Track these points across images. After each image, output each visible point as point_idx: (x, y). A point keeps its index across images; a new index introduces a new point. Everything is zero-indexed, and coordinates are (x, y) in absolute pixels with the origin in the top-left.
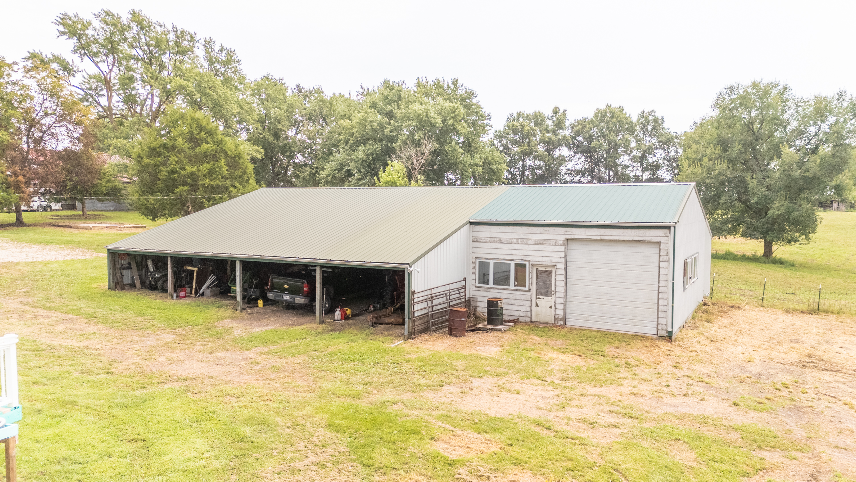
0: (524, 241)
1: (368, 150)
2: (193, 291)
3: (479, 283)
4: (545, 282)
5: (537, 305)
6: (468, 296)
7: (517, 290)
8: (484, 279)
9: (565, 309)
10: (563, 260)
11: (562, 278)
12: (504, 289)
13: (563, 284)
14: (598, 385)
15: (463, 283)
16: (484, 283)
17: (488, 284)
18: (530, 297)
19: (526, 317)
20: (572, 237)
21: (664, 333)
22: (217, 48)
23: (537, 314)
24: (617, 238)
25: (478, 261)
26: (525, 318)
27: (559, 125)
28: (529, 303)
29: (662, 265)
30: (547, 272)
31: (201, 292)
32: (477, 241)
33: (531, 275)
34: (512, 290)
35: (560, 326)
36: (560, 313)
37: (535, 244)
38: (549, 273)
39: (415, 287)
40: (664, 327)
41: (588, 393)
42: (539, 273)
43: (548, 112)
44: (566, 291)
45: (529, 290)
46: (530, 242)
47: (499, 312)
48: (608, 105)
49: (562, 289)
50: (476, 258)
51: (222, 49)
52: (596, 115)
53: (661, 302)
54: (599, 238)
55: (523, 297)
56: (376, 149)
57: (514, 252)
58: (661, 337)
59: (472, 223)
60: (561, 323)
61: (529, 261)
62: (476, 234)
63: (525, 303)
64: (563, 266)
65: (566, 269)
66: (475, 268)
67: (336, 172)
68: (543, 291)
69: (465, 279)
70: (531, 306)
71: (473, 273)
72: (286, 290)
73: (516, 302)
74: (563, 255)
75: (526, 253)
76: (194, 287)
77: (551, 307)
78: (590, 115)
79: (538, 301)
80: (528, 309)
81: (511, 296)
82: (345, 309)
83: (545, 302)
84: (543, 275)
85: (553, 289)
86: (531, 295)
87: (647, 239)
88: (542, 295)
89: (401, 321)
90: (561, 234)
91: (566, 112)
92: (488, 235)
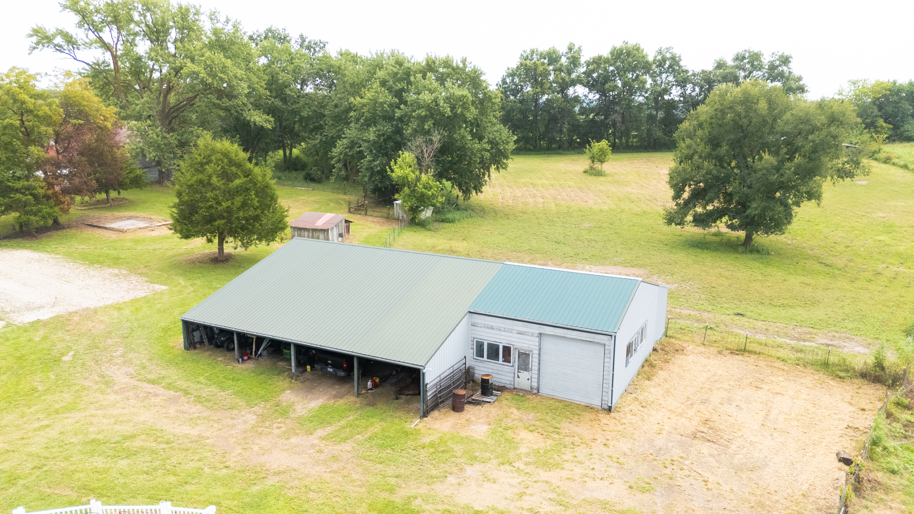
0: (510, 331)
1: (379, 131)
2: (253, 353)
3: (476, 356)
4: (524, 361)
5: (518, 377)
6: (467, 366)
7: (504, 365)
8: (480, 353)
9: (538, 382)
10: (537, 348)
11: (537, 360)
12: (495, 363)
13: (537, 364)
14: (548, 470)
15: (464, 361)
16: (480, 357)
17: (483, 357)
18: (513, 371)
19: (510, 384)
20: (544, 332)
21: (606, 407)
22: (223, 19)
23: (518, 384)
24: (576, 337)
25: (475, 340)
26: (510, 386)
27: (574, 62)
28: (513, 375)
29: (606, 360)
30: (526, 354)
31: (259, 353)
32: (474, 326)
33: (514, 356)
34: (500, 364)
35: (534, 394)
36: (535, 384)
37: (518, 333)
38: (528, 355)
39: (427, 381)
40: (606, 403)
41: (540, 480)
42: (520, 354)
43: (562, 49)
44: (539, 370)
45: (513, 366)
46: (513, 331)
47: (489, 387)
48: (624, 42)
49: (536, 368)
50: (474, 338)
51: (227, 21)
52: (612, 53)
53: (604, 385)
54: (563, 335)
55: (508, 371)
56: (386, 130)
57: (502, 337)
58: (604, 409)
59: (470, 312)
60: (535, 391)
61: (513, 345)
62: (474, 320)
63: (510, 374)
64: (537, 352)
65: (539, 354)
66: (473, 345)
67: (348, 150)
68: (523, 367)
69: (465, 357)
70: (514, 378)
71: (471, 348)
72: (330, 364)
73: (503, 373)
74: (537, 344)
75: (511, 339)
76: (254, 350)
77: (528, 379)
78: (606, 53)
79: (519, 374)
80: (512, 379)
81: (500, 369)
82: (374, 378)
83: (524, 375)
84: (523, 356)
85: (530, 367)
86: (515, 370)
87: (597, 341)
88: (522, 370)
89: (417, 392)
90: (537, 329)
91: (582, 48)
92: (483, 322)
